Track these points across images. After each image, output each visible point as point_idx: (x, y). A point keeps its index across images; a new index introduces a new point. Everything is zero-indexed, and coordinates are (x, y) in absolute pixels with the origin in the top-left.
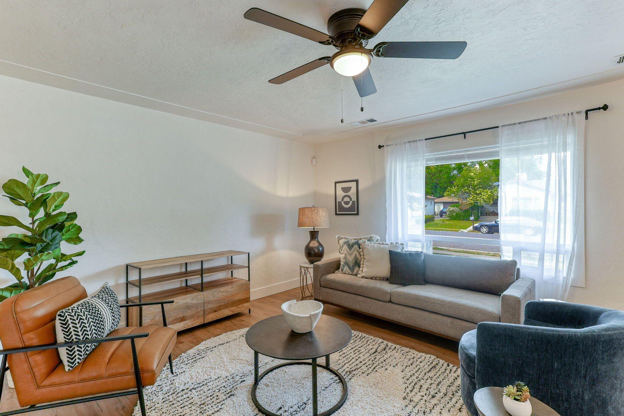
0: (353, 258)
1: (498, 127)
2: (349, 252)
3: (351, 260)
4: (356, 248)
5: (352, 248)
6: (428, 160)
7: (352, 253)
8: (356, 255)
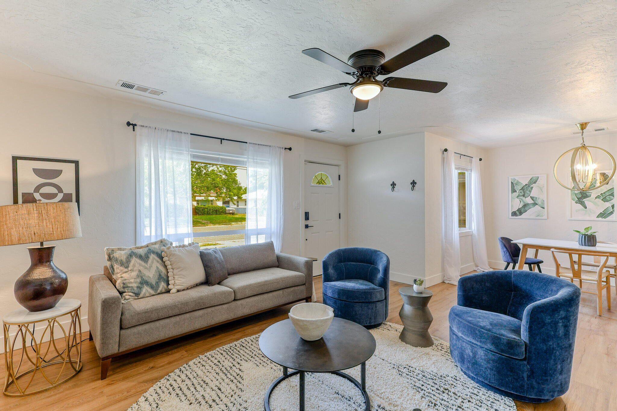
0: (154, 273)
1: (247, 143)
2: (146, 266)
3: (151, 276)
4: (153, 258)
5: (148, 261)
6: (194, 156)
7: (151, 266)
8: (157, 268)
